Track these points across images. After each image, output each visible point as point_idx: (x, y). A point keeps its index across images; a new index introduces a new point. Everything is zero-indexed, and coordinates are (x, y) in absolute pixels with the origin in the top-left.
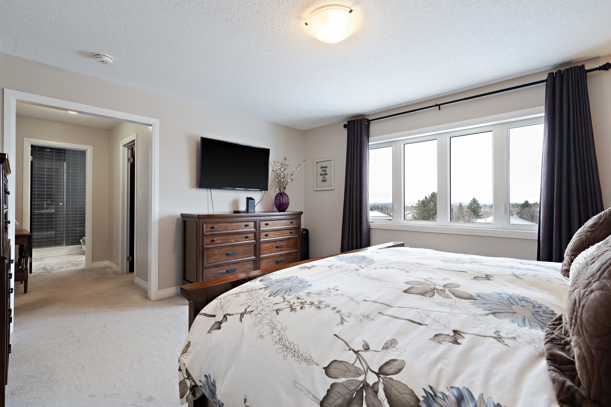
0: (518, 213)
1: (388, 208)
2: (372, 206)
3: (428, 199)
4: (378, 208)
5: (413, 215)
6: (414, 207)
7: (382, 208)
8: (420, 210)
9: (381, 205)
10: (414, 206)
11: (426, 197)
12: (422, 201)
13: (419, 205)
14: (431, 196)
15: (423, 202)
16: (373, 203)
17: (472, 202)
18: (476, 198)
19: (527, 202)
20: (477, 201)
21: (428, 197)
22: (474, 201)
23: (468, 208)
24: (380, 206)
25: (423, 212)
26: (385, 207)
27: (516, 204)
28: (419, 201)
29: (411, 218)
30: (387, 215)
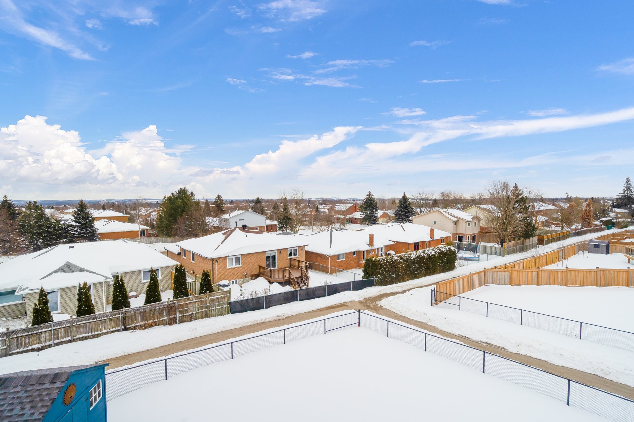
0: (253, 208)
1: (128, 206)
2: (104, 203)
3: (175, 196)
4: (113, 206)
5: (159, 213)
6: (159, 204)
7: (119, 206)
8: (166, 208)
9: (118, 201)
10: (159, 202)
11: (173, 194)
12: (168, 198)
13: (165, 202)
14: (178, 193)
15: (170, 199)
16: (107, 200)
17: (217, 199)
18: (220, 195)
19: (258, 198)
20: (221, 198)
21: (175, 193)
22: (219, 197)
23: (214, 204)
24: (116, 203)
25: (170, 210)
26: (123, 205)
27: (249, 200)
28: (165, 197)
29: (156, 216)
30: (126, 214)
